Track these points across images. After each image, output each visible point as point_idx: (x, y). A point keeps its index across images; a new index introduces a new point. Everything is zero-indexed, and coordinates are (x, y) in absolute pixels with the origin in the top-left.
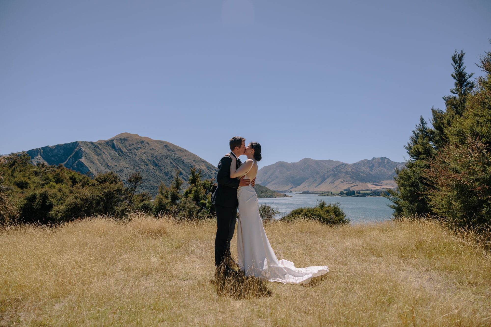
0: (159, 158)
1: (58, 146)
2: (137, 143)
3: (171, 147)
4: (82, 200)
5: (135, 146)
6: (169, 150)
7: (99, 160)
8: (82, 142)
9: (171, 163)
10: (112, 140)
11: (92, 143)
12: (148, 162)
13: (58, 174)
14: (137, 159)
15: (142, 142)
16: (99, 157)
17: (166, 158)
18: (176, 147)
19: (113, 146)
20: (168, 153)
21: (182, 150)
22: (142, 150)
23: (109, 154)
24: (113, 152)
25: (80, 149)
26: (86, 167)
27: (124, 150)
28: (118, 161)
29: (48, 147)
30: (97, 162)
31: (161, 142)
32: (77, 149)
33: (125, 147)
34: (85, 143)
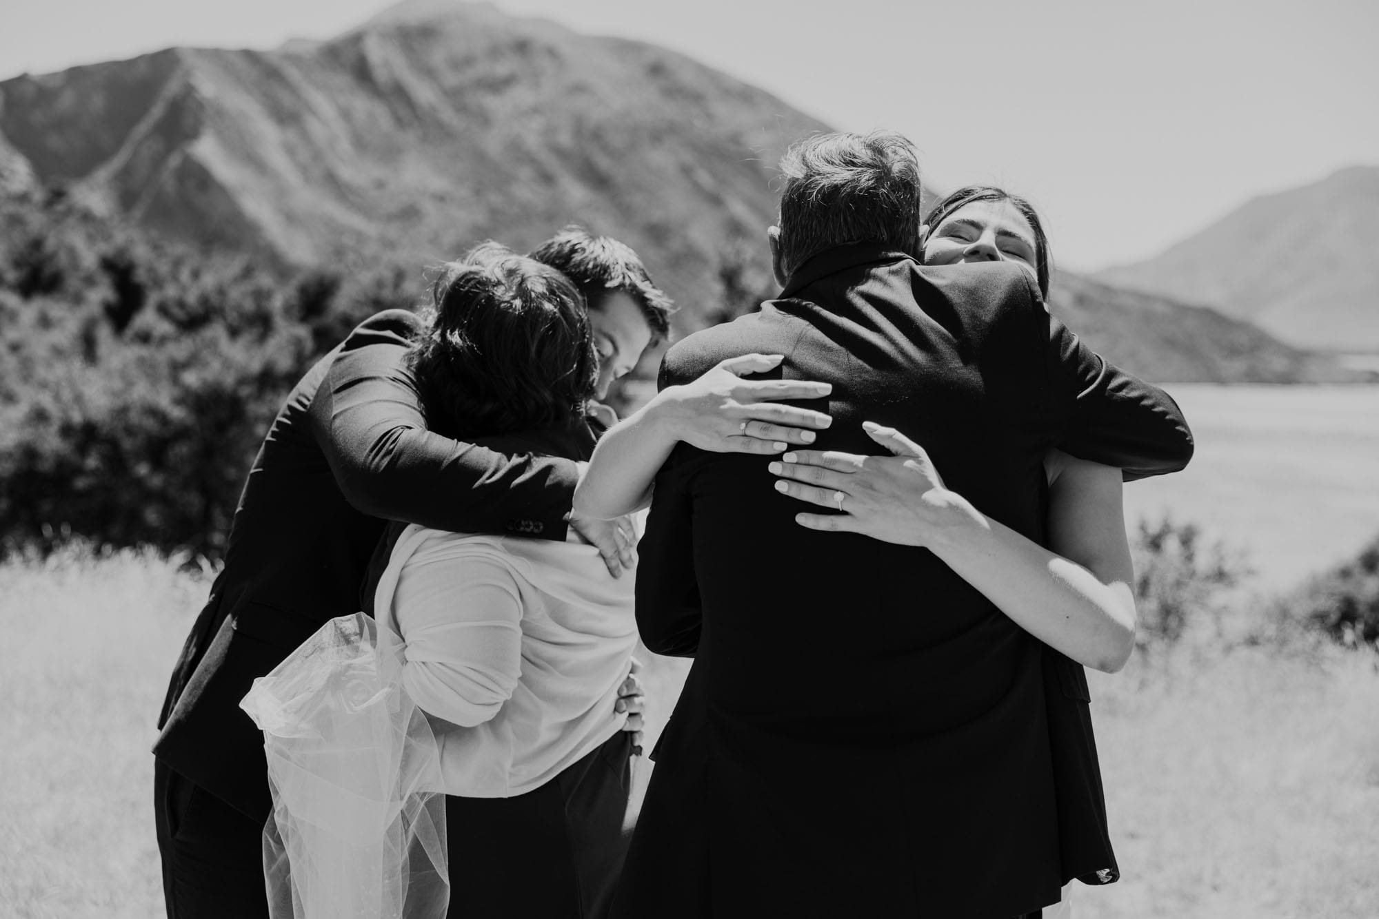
0: (617, 140)
1: (76, 75)
2: (495, 52)
3: (687, 78)
4: (67, 430)
5: (482, 69)
6: (675, 92)
7: (290, 151)
8: (200, 52)
9: (686, 171)
10: (356, 39)
11: (250, 56)
12: (552, 164)
13: (37, 244)
14: (493, 143)
15: (522, 47)
16: (291, 135)
17: (657, 136)
18: (714, 77)
19: (362, 73)
20: (671, 111)
21: (747, 95)
22: (521, 95)
23: (346, 114)
24: (362, 105)
25: (189, 90)
26: (221, 189)
27: (424, 93)
28: (390, 154)
29: (23, 79)
30: (278, 160)
31: (626, 48)
32: (172, 88)
33: (429, 73)
34: (216, 56)
